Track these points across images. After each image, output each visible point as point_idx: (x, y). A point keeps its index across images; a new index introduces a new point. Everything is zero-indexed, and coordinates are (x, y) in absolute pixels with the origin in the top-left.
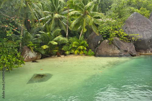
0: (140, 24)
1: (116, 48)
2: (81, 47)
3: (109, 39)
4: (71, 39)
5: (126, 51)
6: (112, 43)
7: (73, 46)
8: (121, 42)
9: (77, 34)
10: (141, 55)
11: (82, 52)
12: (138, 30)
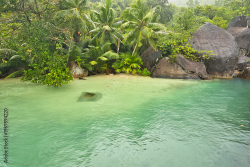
0: (214, 37)
1: (180, 68)
2: (135, 65)
3: (171, 56)
4: (123, 55)
5: (193, 72)
6: (174, 62)
7: (125, 63)
8: (187, 61)
9: (130, 49)
10: (214, 78)
11: (135, 71)
12: (212, 45)
